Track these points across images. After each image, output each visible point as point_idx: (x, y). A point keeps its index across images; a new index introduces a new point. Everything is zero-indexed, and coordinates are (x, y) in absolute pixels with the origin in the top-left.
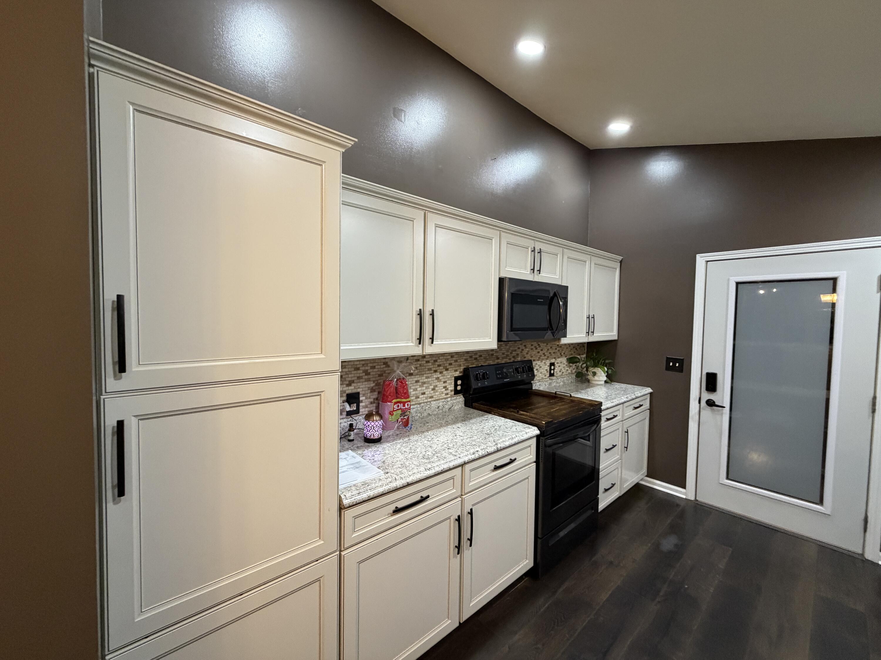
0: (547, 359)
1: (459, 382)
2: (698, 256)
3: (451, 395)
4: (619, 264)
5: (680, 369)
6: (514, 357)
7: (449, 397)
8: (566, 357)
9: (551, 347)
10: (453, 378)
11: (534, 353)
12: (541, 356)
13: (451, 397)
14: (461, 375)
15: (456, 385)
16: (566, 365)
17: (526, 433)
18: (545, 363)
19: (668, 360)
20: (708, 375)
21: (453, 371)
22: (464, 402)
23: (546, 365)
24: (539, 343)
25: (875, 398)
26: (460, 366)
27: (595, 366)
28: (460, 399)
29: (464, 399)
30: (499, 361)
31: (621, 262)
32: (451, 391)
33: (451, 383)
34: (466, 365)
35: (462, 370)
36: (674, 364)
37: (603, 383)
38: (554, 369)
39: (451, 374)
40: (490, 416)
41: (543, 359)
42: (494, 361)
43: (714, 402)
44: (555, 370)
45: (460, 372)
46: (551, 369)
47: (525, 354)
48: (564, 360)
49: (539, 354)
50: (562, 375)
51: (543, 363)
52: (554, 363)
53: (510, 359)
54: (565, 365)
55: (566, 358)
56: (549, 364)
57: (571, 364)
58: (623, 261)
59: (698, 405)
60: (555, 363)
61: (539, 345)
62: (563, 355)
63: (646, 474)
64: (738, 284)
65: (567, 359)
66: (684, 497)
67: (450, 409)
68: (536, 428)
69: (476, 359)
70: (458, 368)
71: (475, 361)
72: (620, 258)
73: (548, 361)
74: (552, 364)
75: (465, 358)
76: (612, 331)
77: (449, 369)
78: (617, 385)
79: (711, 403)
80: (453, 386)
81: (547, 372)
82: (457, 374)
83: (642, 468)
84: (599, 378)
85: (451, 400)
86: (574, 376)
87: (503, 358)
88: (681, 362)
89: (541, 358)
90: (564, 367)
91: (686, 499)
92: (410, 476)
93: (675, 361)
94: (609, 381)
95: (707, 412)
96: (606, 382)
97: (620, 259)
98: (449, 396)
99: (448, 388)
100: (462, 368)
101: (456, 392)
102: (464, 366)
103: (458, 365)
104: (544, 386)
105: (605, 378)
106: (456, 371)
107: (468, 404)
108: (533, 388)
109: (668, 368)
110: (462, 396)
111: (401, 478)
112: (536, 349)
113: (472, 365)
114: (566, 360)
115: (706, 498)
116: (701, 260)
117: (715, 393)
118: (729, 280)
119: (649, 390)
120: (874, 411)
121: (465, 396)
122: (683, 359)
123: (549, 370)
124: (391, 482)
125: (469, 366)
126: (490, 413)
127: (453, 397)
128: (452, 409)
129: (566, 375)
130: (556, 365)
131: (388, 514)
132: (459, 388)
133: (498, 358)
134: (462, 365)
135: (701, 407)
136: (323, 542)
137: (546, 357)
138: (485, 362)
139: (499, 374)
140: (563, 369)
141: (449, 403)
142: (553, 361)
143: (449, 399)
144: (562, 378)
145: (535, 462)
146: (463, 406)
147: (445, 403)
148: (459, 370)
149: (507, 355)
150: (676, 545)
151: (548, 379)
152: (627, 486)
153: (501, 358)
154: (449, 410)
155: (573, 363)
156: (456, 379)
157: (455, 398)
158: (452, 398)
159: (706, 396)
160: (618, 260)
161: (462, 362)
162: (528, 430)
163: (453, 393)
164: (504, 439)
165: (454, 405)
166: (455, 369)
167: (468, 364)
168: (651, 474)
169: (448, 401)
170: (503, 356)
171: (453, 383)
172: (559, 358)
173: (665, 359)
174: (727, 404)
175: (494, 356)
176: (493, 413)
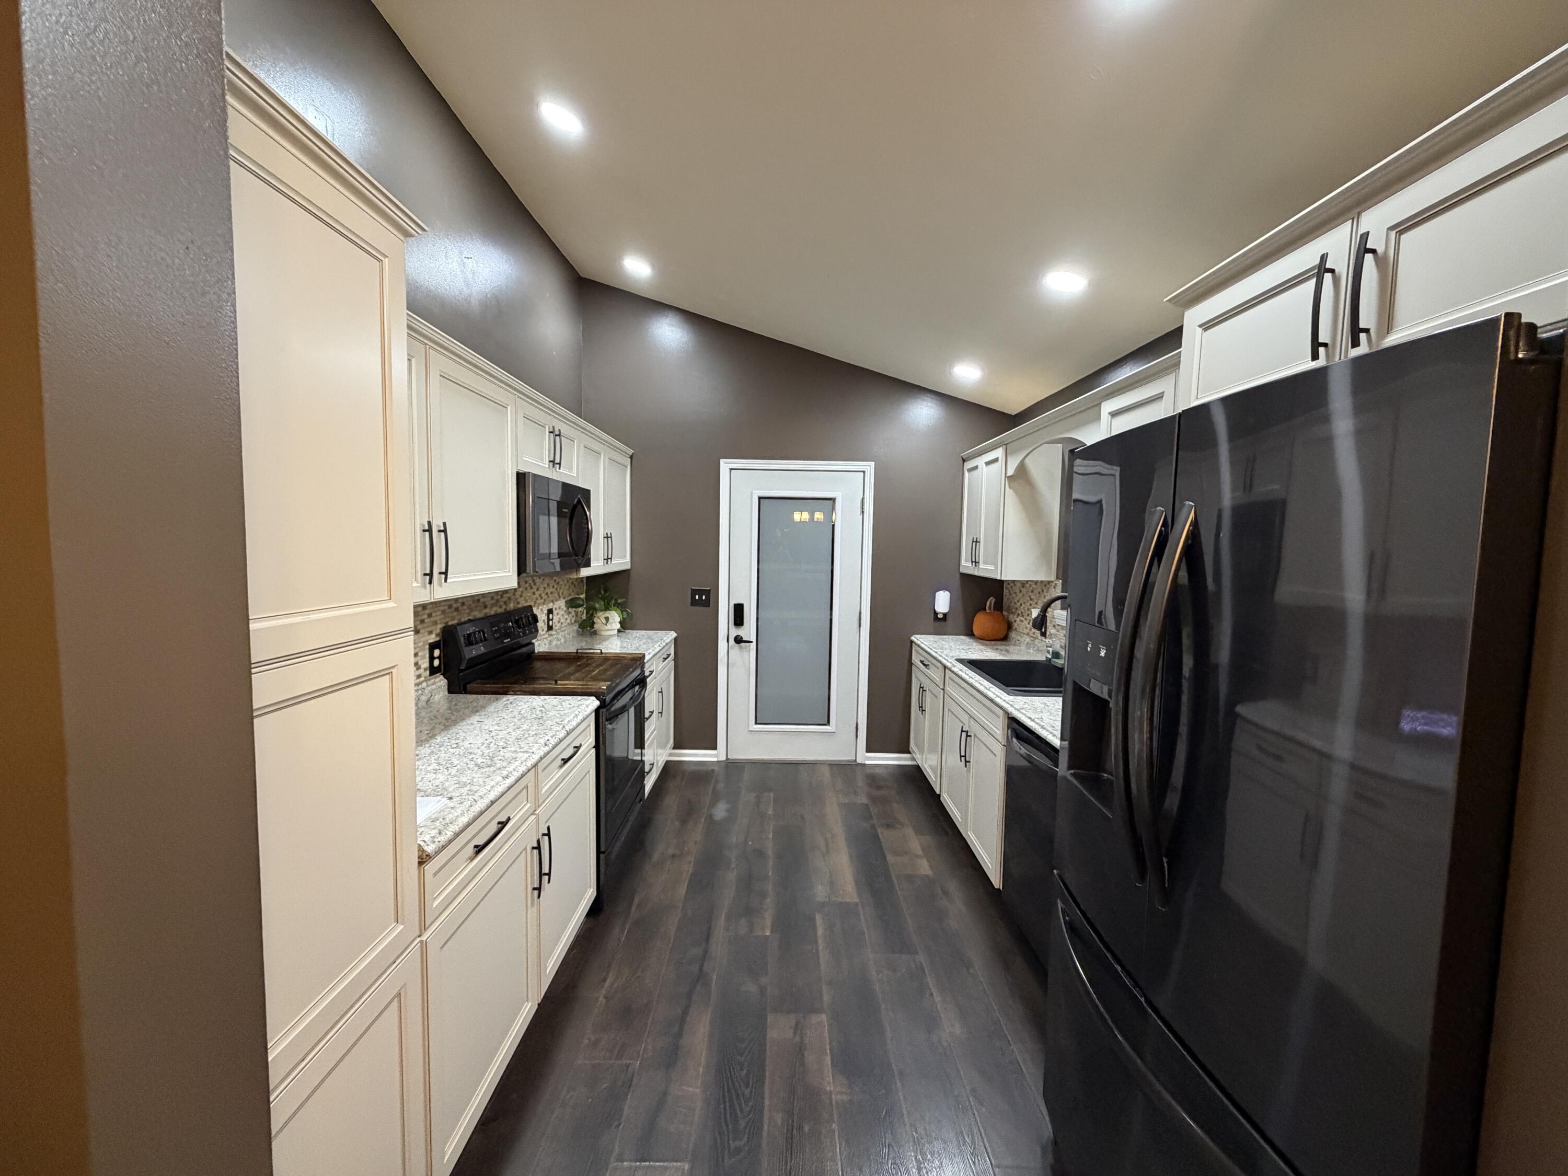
0: (544, 604)
1: (437, 653)
2: (722, 461)
3: (425, 677)
4: (629, 460)
5: (707, 603)
6: (505, 603)
7: (423, 681)
8: (564, 598)
9: (548, 585)
10: (427, 647)
11: (529, 594)
12: (537, 599)
13: (426, 680)
14: (438, 639)
15: (432, 658)
16: (565, 612)
17: (587, 706)
18: (542, 610)
19: (694, 592)
20: (735, 605)
21: (427, 634)
22: (447, 687)
23: (543, 613)
24: (535, 578)
25: (860, 613)
26: (435, 623)
27: (607, 608)
28: (441, 682)
29: (446, 681)
30: (487, 610)
31: (631, 457)
32: (425, 670)
33: (425, 655)
34: (444, 621)
35: (438, 631)
36: (700, 597)
37: (616, 632)
38: (552, 620)
39: (423, 639)
40: (511, 698)
41: (539, 605)
42: (480, 611)
43: (742, 638)
44: (554, 621)
45: (437, 635)
46: (549, 620)
47: (518, 596)
48: (561, 603)
49: (535, 596)
50: (561, 627)
51: (539, 610)
52: (552, 609)
53: (501, 607)
54: (563, 612)
55: (564, 601)
56: (546, 612)
57: (570, 610)
58: (634, 456)
59: (727, 644)
60: (554, 610)
61: (534, 581)
62: (562, 596)
63: (672, 747)
64: (760, 498)
65: (566, 602)
66: (715, 759)
67: (428, 701)
68: (593, 698)
69: (457, 609)
70: (433, 628)
71: (455, 614)
72: (631, 452)
73: (545, 606)
74: (550, 611)
75: (442, 608)
76: (625, 557)
77: (421, 631)
78: (635, 633)
79: (739, 640)
80: (427, 660)
81: (545, 624)
82: (433, 638)
83: (668, 741)
84: (612, 626)
85: (428, 686)
86: (576, 627)
87: (492, 606)
88: (708, 593)
89: (538, 602)
90: (563, 615)
91: (718, 761)
92: (490, 791)
93: (701, 592)
94: (622, 630)
95: (735, 649)
96: (619, 631)
97: (631, 454)
98: (422, 679)
99: (420, 666)
100: (440, 626)
101: (433, 671)
102: (440, 623)
103: (433, 622)
104: (544, 646)
105: (618, 626)
106: (430, 633)
107: (454, 688)
108: (536, 651)
109: (694, 603)
110: (442, 677)
111: (482, 797)
112: (531, 588)
113: (452, 620)
114: (564, 603)
115: (735, 755)
116: (725, 465)
117: (743, 627)
118: (752, 493)
119: (673, 635)
120: (860, 626)
121: (447, 675)
122: (710, 590)
123: (546, 621)
124: (471, 806)
125: (447, 622)
126: (505, 693)
127: (430, 680)
128: (431, 701)
129: (566, 626)
130: (555, 612)
131: (467, 860)
132: (436, 663)
133: (486, 607)
134: (439, 622)
135: (730, 645)
136: (402, 927)
137: (543, 601)
138: (469, 614)
139: (496, 632)
140: (561, 618)
141: (426, 691)
142: (551, 606)
143: (424, 684)
144: (563, 631)
145: (594, 747)
146: (446, 693)
147: (420, 692)
148: (434, 632)
149: (497, 601)
150: (727, 811)
151: (546, 636)
152: (661, 764)
153: (489, 606)
154: (427, 704)
155: (572, 607)
156: (433, 647)
157: (432, 681)
158: (429, 683)
159: (734, 632)
160: (628, 454)
161: (437, 616)
162: (587, 702)
163: (428, 672)
164: (568, 719)
165: (433, 694)
166: (429, 629)
167: (448, 619)
168: (678, 745)
169: (424, 689)
170: (492, 602)
171: (427, 655)
172: (557, 600)
173: (690, 592)
174: (753, 639)
175: (480, 604)
176: (511, 693)
